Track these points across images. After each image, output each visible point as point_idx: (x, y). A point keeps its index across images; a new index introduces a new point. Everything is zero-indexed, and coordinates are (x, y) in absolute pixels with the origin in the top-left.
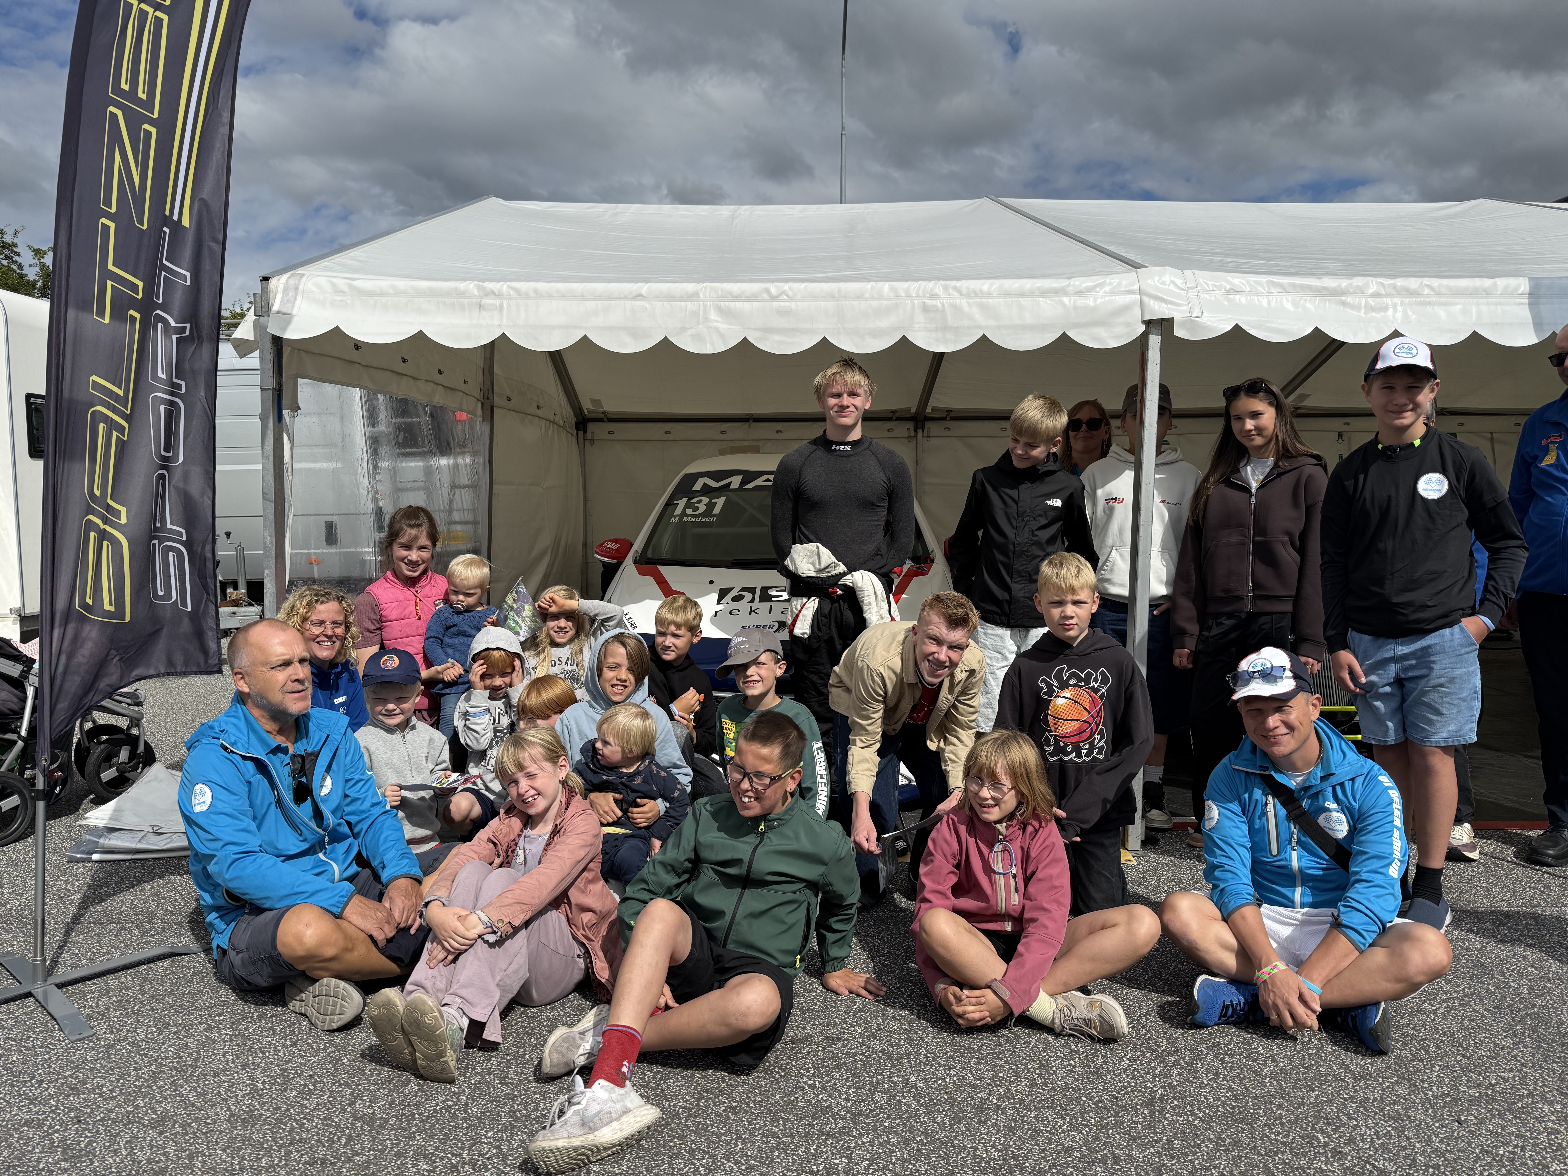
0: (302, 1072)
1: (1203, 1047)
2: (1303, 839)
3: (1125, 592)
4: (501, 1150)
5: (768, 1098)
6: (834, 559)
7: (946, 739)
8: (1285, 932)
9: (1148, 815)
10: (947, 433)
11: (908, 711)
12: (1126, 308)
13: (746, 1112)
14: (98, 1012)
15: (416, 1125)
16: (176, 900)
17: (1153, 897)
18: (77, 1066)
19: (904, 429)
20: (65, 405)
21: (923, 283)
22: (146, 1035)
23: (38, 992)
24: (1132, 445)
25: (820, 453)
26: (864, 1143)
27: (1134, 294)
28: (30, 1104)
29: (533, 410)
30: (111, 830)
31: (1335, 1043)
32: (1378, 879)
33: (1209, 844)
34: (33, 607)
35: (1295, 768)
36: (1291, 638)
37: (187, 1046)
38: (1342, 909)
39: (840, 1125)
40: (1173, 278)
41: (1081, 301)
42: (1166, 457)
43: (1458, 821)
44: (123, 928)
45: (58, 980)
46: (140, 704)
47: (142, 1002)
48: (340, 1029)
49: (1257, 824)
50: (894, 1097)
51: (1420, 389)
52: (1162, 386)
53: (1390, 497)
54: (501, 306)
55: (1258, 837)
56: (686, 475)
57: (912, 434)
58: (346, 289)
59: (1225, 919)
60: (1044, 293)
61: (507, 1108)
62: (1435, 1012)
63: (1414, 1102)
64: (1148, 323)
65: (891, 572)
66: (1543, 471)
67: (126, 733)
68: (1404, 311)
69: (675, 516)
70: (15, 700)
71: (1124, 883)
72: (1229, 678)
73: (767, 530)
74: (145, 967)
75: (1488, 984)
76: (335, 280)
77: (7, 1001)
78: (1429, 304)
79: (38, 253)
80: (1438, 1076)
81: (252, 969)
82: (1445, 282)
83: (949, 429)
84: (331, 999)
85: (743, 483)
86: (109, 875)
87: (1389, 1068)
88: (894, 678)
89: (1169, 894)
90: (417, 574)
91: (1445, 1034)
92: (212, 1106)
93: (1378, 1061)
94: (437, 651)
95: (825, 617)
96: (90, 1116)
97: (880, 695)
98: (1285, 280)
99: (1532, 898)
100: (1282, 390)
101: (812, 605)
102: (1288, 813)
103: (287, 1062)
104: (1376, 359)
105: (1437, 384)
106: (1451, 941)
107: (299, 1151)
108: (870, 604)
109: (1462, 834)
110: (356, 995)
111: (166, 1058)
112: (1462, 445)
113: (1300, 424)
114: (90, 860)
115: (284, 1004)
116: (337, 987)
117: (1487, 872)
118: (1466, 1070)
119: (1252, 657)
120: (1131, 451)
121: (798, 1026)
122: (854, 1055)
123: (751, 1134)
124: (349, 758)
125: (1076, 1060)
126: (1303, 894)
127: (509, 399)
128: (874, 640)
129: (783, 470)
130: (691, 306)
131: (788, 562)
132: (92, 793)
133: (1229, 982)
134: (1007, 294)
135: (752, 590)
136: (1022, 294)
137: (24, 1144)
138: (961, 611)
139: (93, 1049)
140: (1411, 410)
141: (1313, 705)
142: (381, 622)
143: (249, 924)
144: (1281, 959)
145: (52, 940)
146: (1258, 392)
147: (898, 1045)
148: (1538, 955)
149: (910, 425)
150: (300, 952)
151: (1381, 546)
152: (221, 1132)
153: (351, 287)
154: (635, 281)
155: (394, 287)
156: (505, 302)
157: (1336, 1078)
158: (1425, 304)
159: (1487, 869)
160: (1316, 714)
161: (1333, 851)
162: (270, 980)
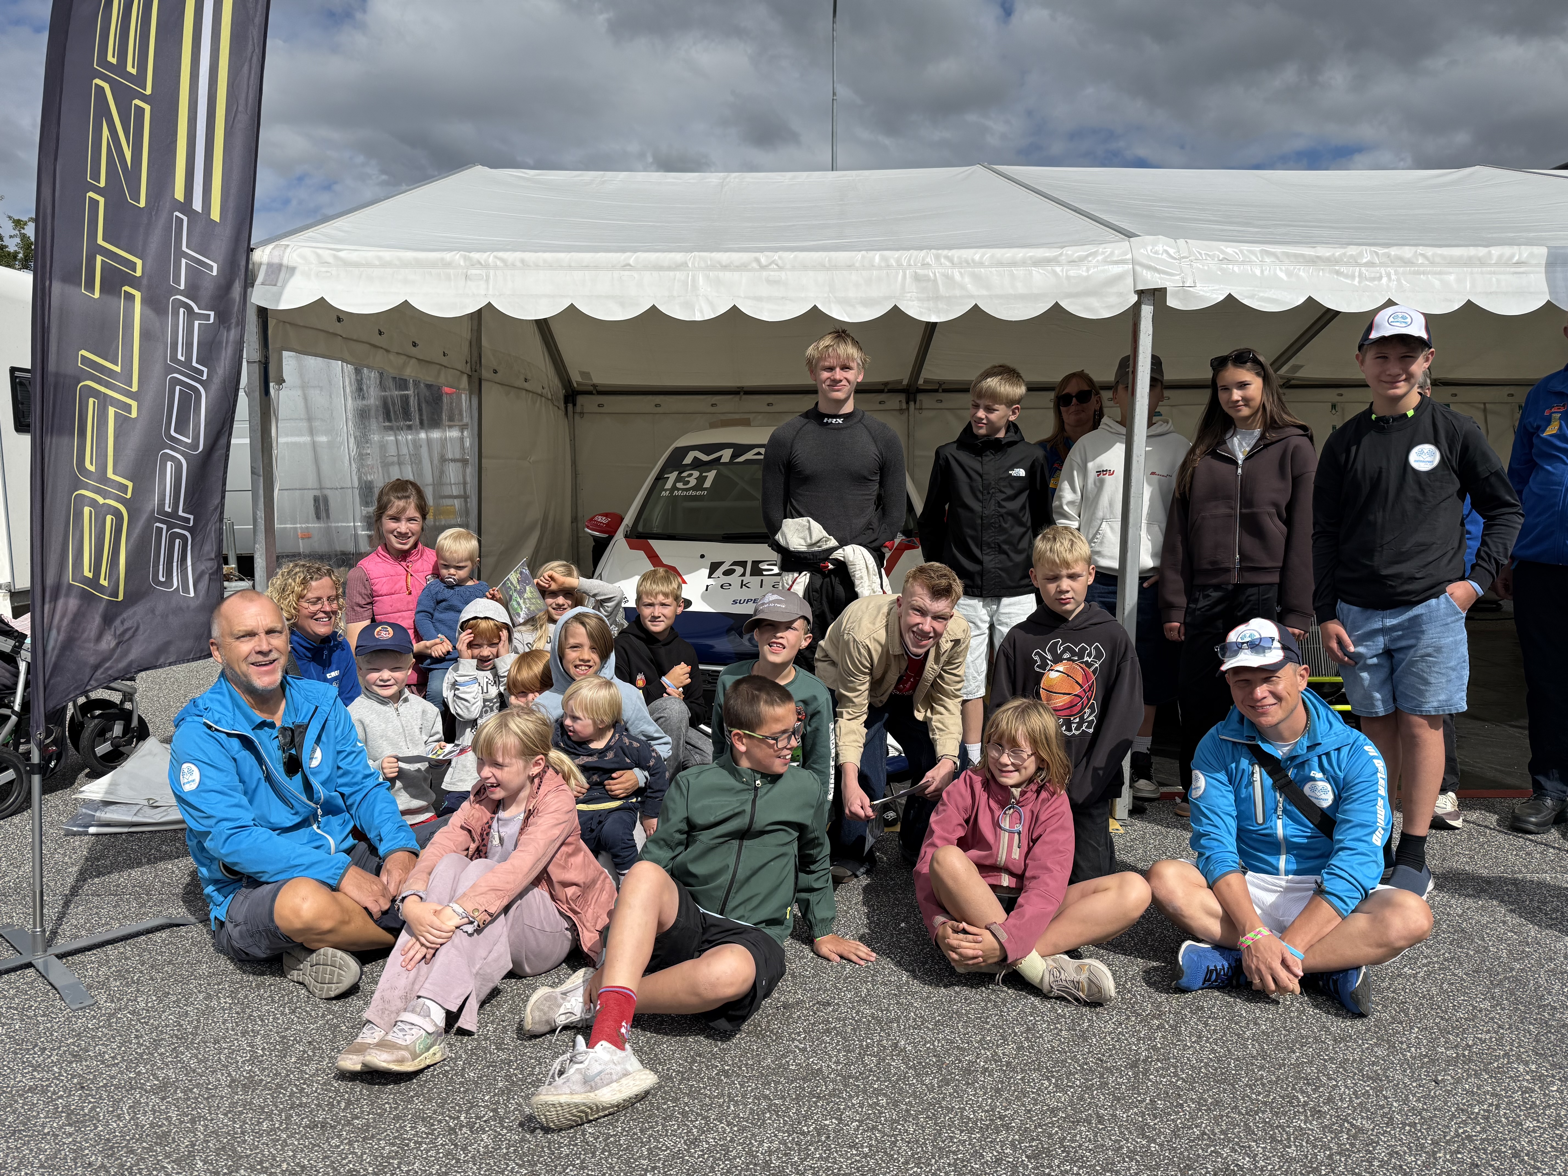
0: (301, 1039)
1: (1187, 1011)
2: (1289, 808)
3: (1115, 564)
4: (498, 1113)
5: (759, 1062)
6: (825, 534)
7: (933, 709)
8: (1270, 898)
9: (1137, 785)
10: (939, 405)
11: (894, 682)
12: (1119, 277)
13: (738, 1076)
14: (99, 982)
15: (414, 1089)
16: (173, 872)
17: (1140, 865)
18: (79, 1034)
19: (895, 401)
20: (51, 380)
21: (915, 253)
22: (147, 1004)
23: (39, 962)
24: (1124, 417)
25: (812, 426)
26: (853, 1105)
27: (1127, 263)
28: (34, 1071)
29: (520, 383)
30: (107, 803)
31: (1316, 1006)
32: (1362, 847)
33: (1196, 812)
34: (24, 582)
35: (1283, 739)
36: (1278, 609)
37: (187, 1014)
38: (1325, 876)
39: (831, 1087)
40: (1166, 248)
41: (1073, 271)
42: (1157, 429)
43: (1443, 790)
44: (121, 900)
45: (58, 952)
46: (132, 679)
47: (141, 972)
48: (338, 997)
49: (1244, 793)
50: (884, 1060)
51: (1414, 358)
52: (1154, 357)
53: (1381, 468)
54: (488, 277)
55: (1244, 806)
56: (677, 449)
57: (904, 406)
58: (331, 260)
59: (1210, 887)
60: (1038, 263)
61: (503, 1073)
62: (1415, 976)
63: (1393, 1063)
64: (1140, 293)
65: (882, 546)
66: (1546, 442)
67: (120, 707)
68: (1398, 280)
69: (666, 490)
70: (7, 675)
71: (1112, 852)
72: (1217, 649)
73: (758, 504)
74: (144, 937)
75: (1468, 949)
76: (320, 251)
77: (8, 971)
78: (1424, 273)
79: (18, 224)
80: (1417, 1037)
81: (250, 940)
82: (1439, 251)
83: (941, 401)
84: (329, 968)
85: (734, 456)
86: (106, 847)
87: (1368, 1030)
88: (880, 649)
89: (1155, 862)
90: (407, 547)
91: (1424, 997)
92: (213, 1072)
93: (1358, 1023)
94: (427, 626)
95: (817, 591)
96: (93, 1083)
97: (866, 668)
98: (1278, 249)
99: (1514, 865)
101: (803, 579)
102: (1274, 783)
103: (286, 1029)
104: (1370, 328)
105: (1432, 353)
106: (1432, 907)
107: (299, 1115)
108: (862, 578)
109: (1447, 803)
110: (353, 965)
111: (167, 1026)
112: (1455, 415)
114: (86, 834)
115: (283, 974)
116: (334, 956)
117: (1469, 839)
118: (1444, 1032)
119: (1241, 628)
120: (1122, 423)
121: (789, 992)
122: (844, 1020)
123: (743, 1097)
124: (340, 729)
125: (1062, 1024)
126: (1287, 862)
127: (495, 372)
128: (860, 613)
129: (774, 443)
130: (680, 275)
131: (779, 537)
132: (87, 767)
133: (1213, 948)
134: (1000, 264)
135: (743, 564)
136: (1013, 264)
137: (29, 1110)
138: (944, 582)
139: (94, 1017)
140: (1405, 380)
141: (1301, 675)
142: (372, 598)
143: (246, 897)
144: (1266, 924)
145: (51, 912)
146: (1245, 362)
147: (887, 1010)
148: (1518, 920)
149: (902, 397)
150: (298, 924)
151: (1371, 518)
152: (222, 1097)
153: (336, 258)
154: (623, 250)
155: (379, 258)
156: (492, 272)
157: (1317, 1040)
158: (1418, 273)
159: (1470, 836)
160: (1303, 685)
161: (1318, 820)
162: (268, 951)
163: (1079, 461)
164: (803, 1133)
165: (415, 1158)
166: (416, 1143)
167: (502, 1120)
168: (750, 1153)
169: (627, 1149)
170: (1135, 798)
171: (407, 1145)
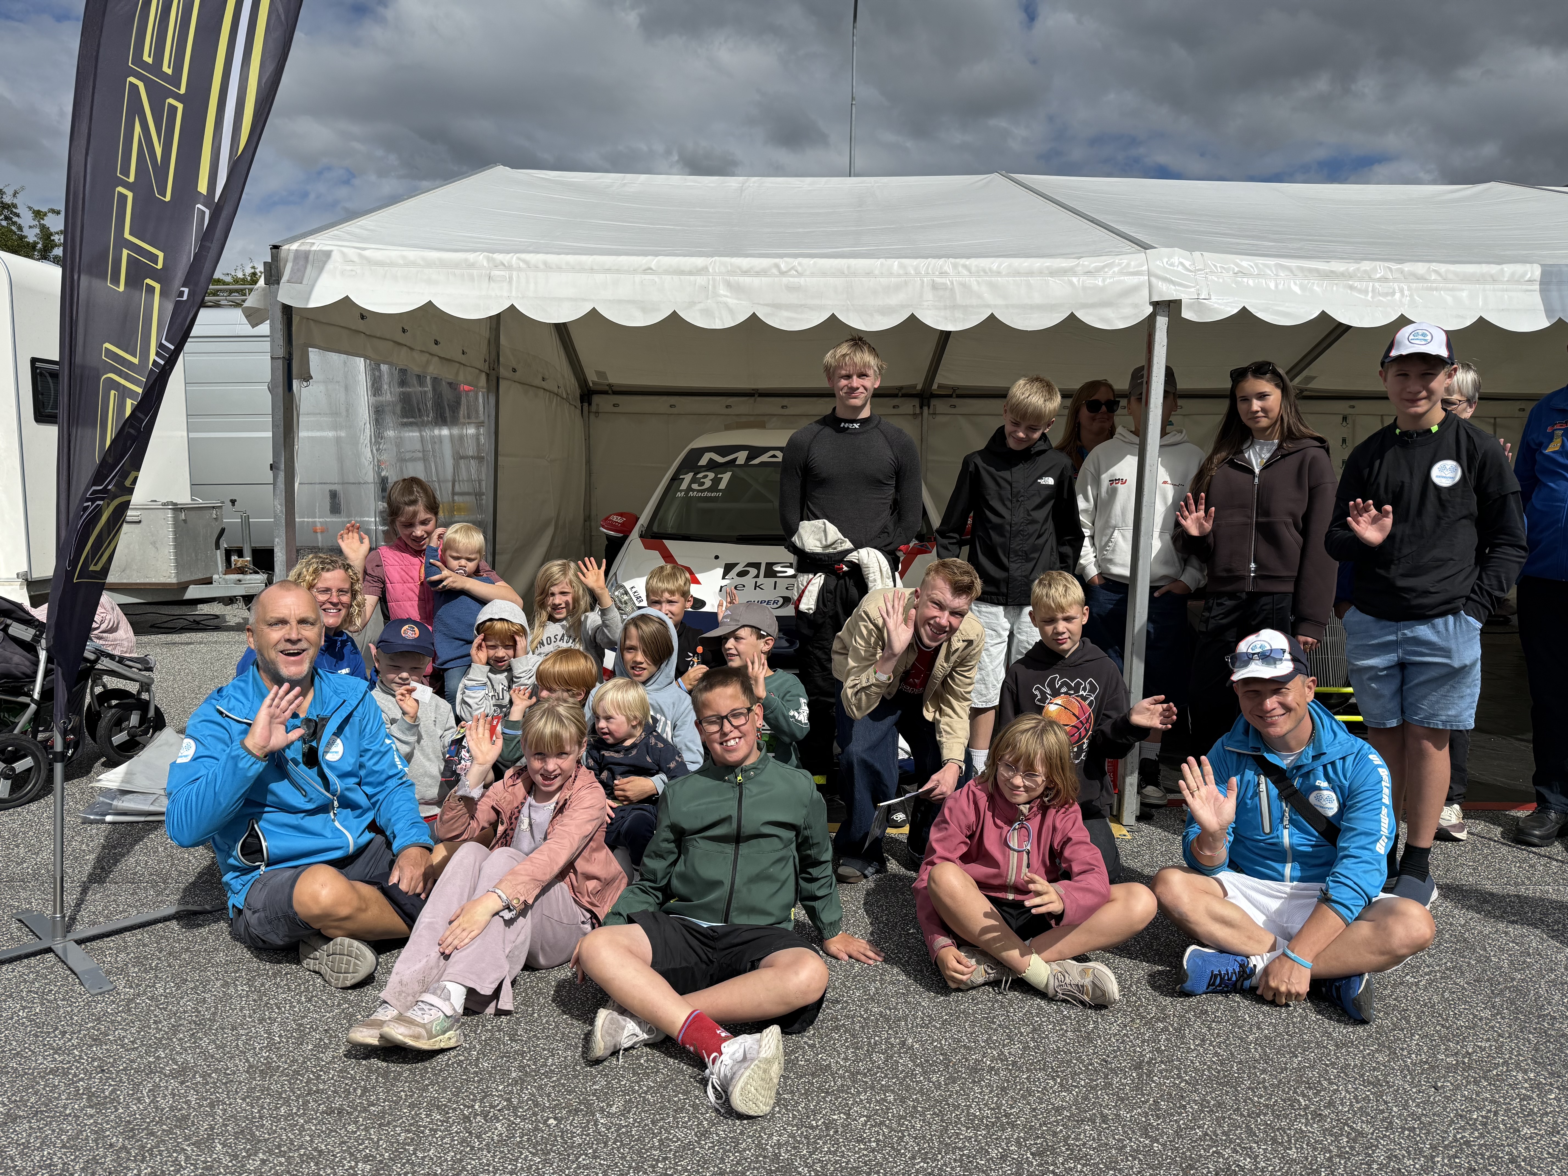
0: (317, 1027)
1: (1191, 1014)
2: (1295, 817)
3: (1126, 572)
4: (511, 1102)
6: (840, 536)
7: (941, 711)
8: (1274, 905)
9: (1144, 791)
10: (953, 411)
12: (1135, 289)
14: (117, 968)
15: (429, 1078)
16: (189, 861)
18: (99, 1019)
19: (909, 406)
20: (78, 371)
21: (933, 261)
22: (165, 990)
23: (58, 947)
24: (1138, 427)
25: (828, 431)
26: (861, 1100)
27: (1143, 275)
28: (54, 1053)
29: (538, 382)
30: (124, 792)
31: (1319, 1013)
32: (1366, 855)
35: (1289, 749)
36: (1292, 618)
37: (204, 1001)
38: (1331, 884)
39: (839, 1083)
40: (1181, 260)
41: (1089, 281)
42: (1171, 439)
44: (139, 887)
45: (77, 937)
46: (150, 669)
47: (159, 959)
48: (354, 987)
49: (1250, 803)
50: (892, 1057)
51: (1434, 376)
52: (1167, 368)
53: (1403, 482)
54: (511, 278)
55: (1250, 815)
56: (692, 450)
57: (918, 411)
58: (356, 259)
60: (1053, 273)
61: (516, 1064)
62: (1417, 984)
63: (1393, 1069)
64: (1155, 304)
65: (897, 550)
66: (1548, 458)
67: (136, 697)
68: (1411, 296)
69: (681, 491)
70: (27, 663)
72: (1227, 659)
74: (161, 925)
75: (1470, 958)
76: (345, 250)
77: (28, 956)
78: (1436, 289)
79: (39, 214)
80: (1417, 1044)
81: (268, 928)
82: (1452, 267)
83: (955, 406)
84: (345, 958)
85: (749, 458)
86: (123, 835)
87: (1370, 1036)
89: (1161, 869)
91: (1425, 1005)
92: (231, 1058)
93: (1360, 1029)
95: (831, 592)
96: (113, 1066)
98: (1293, 263)
99: (1517, 876)
100: (1287, 373)
101: (817, 581)
102: (1280, 792)
103: (303, 1017)
104: (1391, 346)
105: (1455, 370)
106: (1435, 917)
107: (316, 1101)
108: (875, 580)
109: (1451, 815)
110: (369, 955)
111: (185, 1012)
113: (1304, 406)
114: (103, 822)
115: (298, 962)
116: (350, 946)
117: (1474, 851)
118: (1444, 1039)
119: (1251, 638)
120: (1136, 433)
122: (853, 1017)
125: (1068, 1025)
126: (1293, 868)
127: (514, 370)
129: (793, 446)
130: (700, 280)
131: (795, 539)
132: (103, 756)
133: (1217, 953)
134: (1017, 273)
135: (757, 566)
136: (1030, 273)
137: (51, 1091)
138: (966, 579)
139: (114, 1002)
140: (1426, 398)
141: (1309, 687)
143: (265, 885)
145: (71, 898)
146: (1265, 373)
147: (895, 1008)
148: (1520, 931)
149: (916, 402)
150: (316, 910)
152: (240, 1083)
153: (361, 256)
154: (645, 254)
155: (404, 257)
156: (515, 274)
157: (1319, 1045)
158: (1431, 289)
159: (1474, 848)
160: (1311, 696)
161: (1323, 827)
162: (287, 939)
163: (1092, 470)
164: (812, 1127)
165: (430, 1144)
166: (431, 1130)
167: (515, 1109)
168: (759, 1146)
169: (638, 1140)
170: (1143, 804)
171: (423, 1132)
